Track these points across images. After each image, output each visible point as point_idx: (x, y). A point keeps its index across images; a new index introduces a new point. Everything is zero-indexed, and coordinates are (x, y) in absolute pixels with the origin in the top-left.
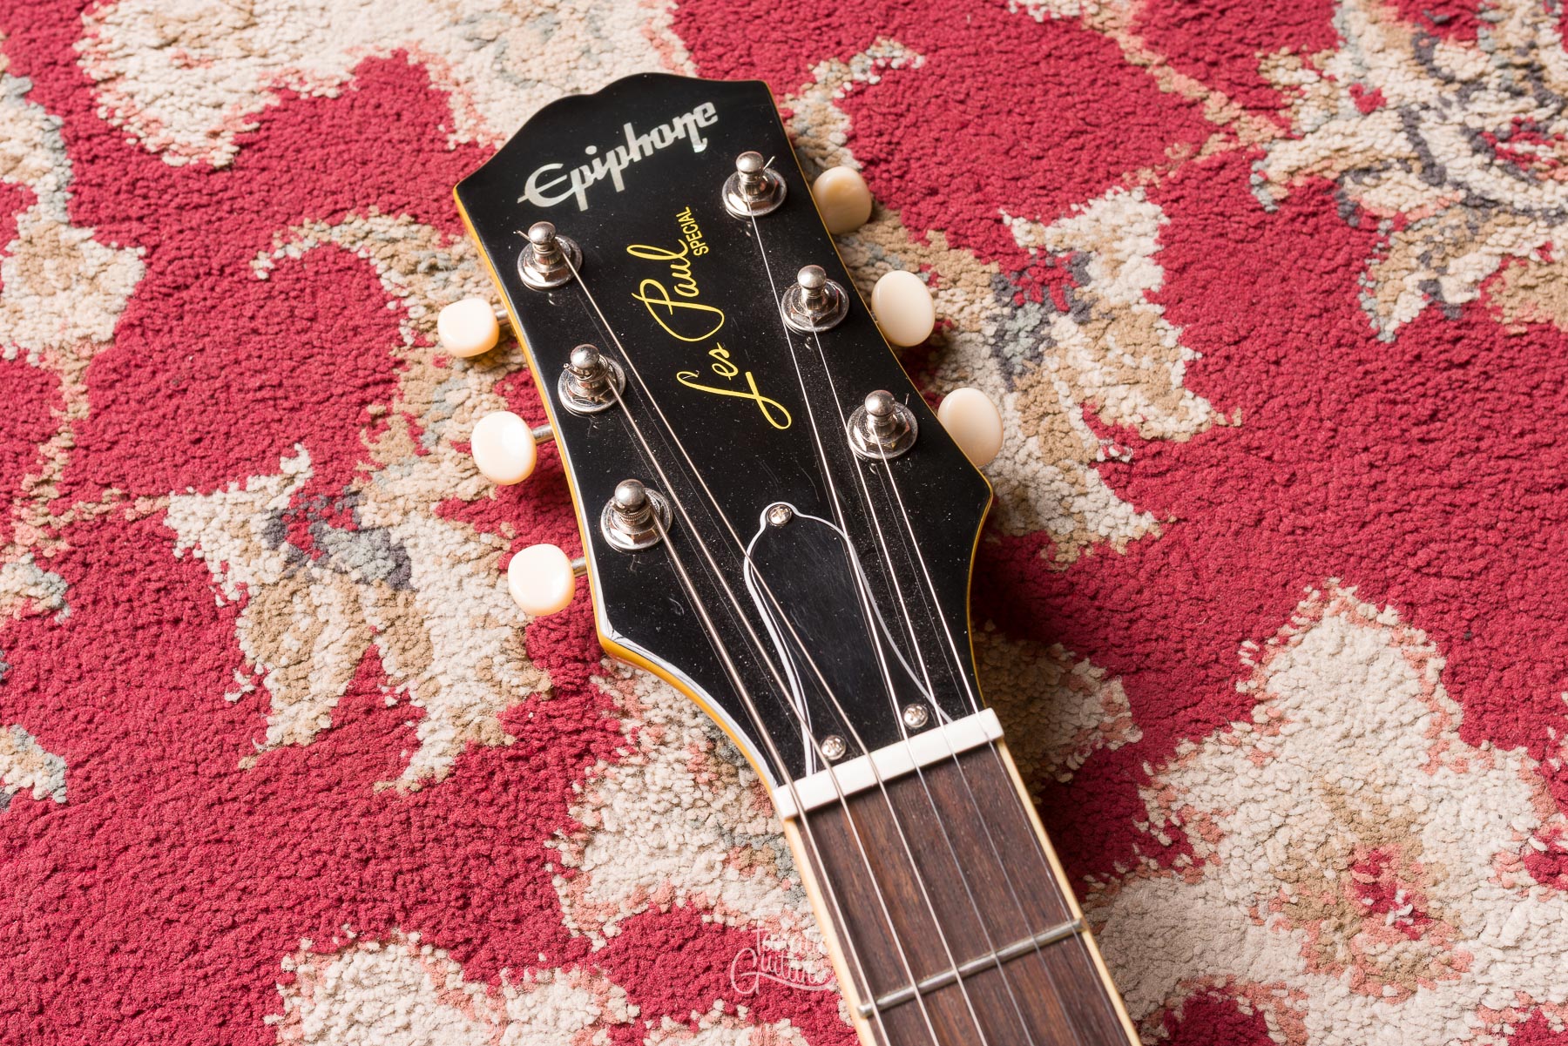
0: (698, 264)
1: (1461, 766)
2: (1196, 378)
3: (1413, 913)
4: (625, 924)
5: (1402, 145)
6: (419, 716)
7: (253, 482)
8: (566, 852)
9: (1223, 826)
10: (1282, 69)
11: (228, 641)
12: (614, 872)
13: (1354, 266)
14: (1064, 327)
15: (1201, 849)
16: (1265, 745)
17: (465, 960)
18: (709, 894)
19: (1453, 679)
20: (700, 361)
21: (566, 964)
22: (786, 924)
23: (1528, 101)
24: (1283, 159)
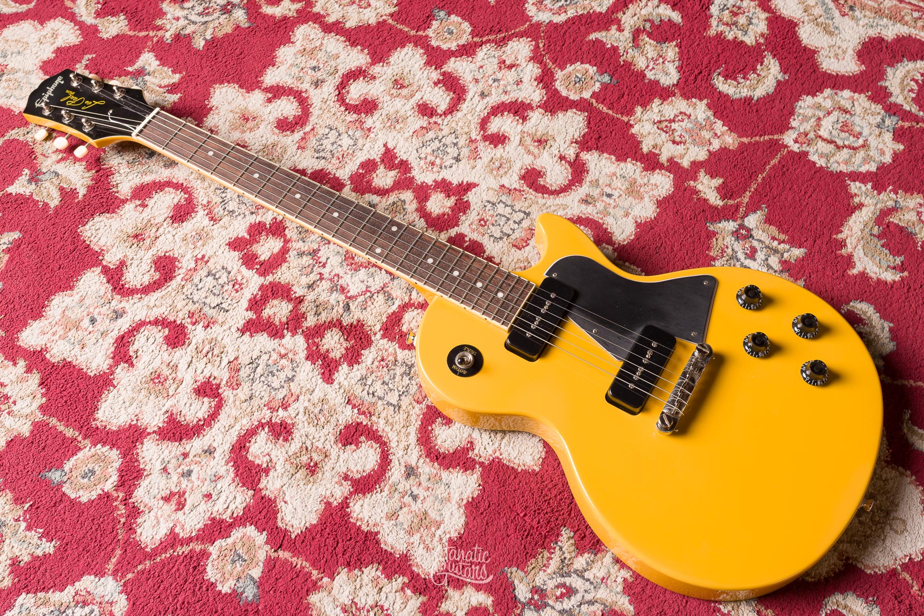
0: (74, 95)
1: (249, 97)
2: (174, 72)
3: (253, 118)
4: (132, 193)
5: (187, 22)
6: (76, 189)
7: (20, 178)
8: (115, 190)
9: (218, 125)
10: (159, 22)
11: (34, 200)
12: (124, 188)
13: (190, 43)
14: (147, 78)
15: (216, 129)
16: (217, 111)
17: (108, 213)
18: (142, 181)
19: (241, 87)
20: (84, 105)
21: (126, 203)
22: (157, 177)
23: (204, 4)
24: (168, 35)
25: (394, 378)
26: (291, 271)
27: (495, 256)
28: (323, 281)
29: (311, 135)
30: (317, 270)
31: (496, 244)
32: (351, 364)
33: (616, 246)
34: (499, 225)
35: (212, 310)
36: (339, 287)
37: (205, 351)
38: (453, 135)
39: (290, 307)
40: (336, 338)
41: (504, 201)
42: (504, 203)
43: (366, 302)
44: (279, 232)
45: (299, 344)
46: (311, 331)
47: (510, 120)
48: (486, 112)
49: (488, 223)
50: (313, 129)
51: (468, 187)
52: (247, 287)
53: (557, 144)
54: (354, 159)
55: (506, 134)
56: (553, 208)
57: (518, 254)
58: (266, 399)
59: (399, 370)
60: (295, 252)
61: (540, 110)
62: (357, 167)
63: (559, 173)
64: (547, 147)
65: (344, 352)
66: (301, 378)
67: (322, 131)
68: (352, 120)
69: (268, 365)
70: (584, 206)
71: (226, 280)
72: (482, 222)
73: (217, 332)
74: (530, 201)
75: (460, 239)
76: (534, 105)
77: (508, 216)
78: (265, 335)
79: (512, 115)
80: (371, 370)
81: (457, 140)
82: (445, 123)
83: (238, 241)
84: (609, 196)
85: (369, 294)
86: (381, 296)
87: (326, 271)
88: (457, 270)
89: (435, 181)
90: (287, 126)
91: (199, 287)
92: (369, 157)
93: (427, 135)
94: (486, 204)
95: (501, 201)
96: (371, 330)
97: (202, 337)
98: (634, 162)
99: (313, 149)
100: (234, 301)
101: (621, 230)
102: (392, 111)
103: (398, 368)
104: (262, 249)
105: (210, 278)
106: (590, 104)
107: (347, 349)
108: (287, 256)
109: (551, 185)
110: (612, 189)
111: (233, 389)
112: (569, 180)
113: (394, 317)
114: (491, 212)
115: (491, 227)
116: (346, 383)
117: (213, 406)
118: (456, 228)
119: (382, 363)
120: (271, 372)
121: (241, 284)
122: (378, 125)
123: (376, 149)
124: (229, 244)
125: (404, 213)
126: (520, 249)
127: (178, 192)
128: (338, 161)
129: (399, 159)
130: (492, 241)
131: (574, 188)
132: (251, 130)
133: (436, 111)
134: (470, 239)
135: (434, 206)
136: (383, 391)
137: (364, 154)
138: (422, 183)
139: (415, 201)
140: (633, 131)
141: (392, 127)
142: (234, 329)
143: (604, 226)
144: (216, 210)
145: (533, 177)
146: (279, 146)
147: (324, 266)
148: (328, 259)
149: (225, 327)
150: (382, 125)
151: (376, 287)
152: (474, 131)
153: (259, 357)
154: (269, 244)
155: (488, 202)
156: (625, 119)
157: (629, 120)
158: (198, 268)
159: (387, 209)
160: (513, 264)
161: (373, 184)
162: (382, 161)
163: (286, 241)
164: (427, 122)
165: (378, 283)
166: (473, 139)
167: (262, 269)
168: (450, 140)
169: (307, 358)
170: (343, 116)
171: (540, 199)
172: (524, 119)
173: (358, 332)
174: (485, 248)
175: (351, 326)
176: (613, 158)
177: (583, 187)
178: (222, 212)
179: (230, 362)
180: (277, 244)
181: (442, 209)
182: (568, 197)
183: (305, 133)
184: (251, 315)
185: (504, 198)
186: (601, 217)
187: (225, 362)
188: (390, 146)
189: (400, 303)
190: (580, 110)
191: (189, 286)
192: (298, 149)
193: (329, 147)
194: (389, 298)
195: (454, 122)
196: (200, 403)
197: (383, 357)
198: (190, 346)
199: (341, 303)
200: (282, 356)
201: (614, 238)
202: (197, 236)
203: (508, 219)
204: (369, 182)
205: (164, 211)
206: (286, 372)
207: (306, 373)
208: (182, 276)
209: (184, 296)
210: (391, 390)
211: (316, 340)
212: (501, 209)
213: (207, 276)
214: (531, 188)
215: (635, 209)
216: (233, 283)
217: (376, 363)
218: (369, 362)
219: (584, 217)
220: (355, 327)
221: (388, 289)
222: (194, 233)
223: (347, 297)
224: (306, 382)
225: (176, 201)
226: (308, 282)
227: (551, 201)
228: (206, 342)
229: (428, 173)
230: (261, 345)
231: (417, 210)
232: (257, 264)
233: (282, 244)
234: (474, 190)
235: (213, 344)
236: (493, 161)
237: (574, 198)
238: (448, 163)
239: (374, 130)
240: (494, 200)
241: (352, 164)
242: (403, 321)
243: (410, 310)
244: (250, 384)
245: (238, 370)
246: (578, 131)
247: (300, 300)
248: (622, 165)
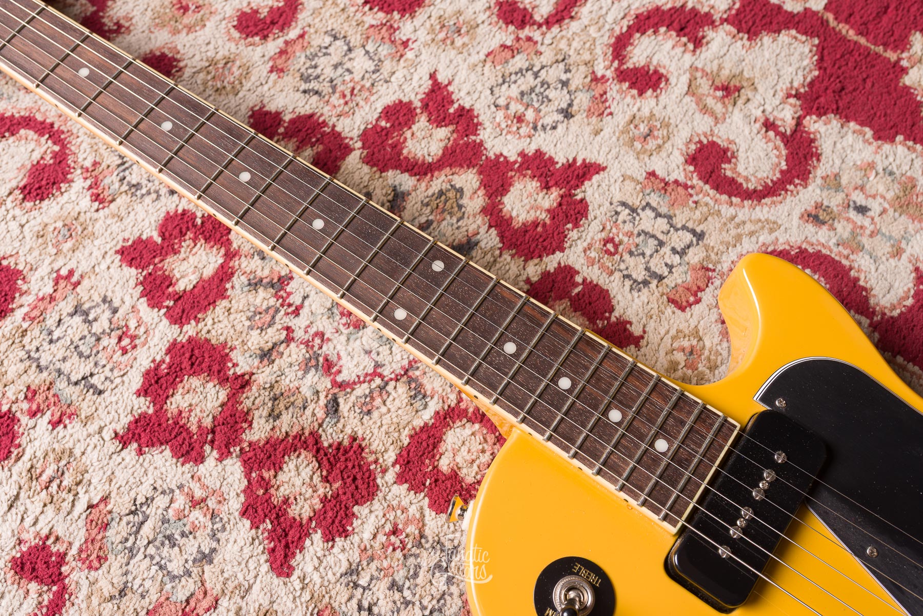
3: (197, 7)
9: (131, 16)
15: (127, 25)
22: (9, 108)
25: (416, 575)
26: (232, 317)
27: (634, 320)
28: (293, 345)
29: (297, 47)
30: (282, 319)
31: (635, 294)
32: (329, 538)
33: (877, 318)
34: (643, 254)
35: (72, 388)
36: (321, 359)
37: (45, 478)
38: (562, 66)
39: (223, 395)
40: (306, 473)
41: (654, 204)
42: (654, 209)
43: (373, 399)
44: (218, 235)
45: (229, 480)
46: (258, 451)
47: (670, 43)
48: (625, 24)
49: (621, 248)
50: (302, 36)
51: (588, 170)
52: (144, 344)
53: (758, 97)
54: (373, 98)
55: (662, 71)
56: (749, 227)
57: (677, 320)
58: (154, 596)
59: (427, 559)
60: (244, 279)
61: (728, 27)
62: (376, 116)
63: (762, 155)
64: (740, 102)
65: (318, 506)
66: (227, 557)
67: (318, 40)
68: (374, 22)
69: (165, 521)
70: (810, 228)
71: (106, 325)
72: (610, 246)
73: (75, 436)
74: (705, 209)
75: (564, 278)
76: (717, 17)
77: (661, 237)
78: (168, 453)
79: (674, 33)
80: (370, 552)
81: (569, 75)
82: (548, 40)
83: (140, 247)
84: (862, 210)
85: (378, 381)
86: (402, 389)
87: (299, 323)
88: (567, 375)
89: (522, 154)
90: (256, 25)
91: (55, 337)
92: (401, 97)
93: (512, 62)
94: (619, 209)
95: (648, 204)
96: (376, 462)
97: (44, 447)
98: (910, 143)
99: (298, 75)
100: (116, 373)
101: (887, 285)
102: (450, 10)
103: (425, 554)
104: (182, 268)
105: (78, 319)
106: (824, 23)
107: (324, 500)
108: (228, 286)
109: (747, 179)
110: (867, 197)
111: (90, 567)
112: (782, 172)
113: (424, 436)
114: (628, 227)
115: (626, 256)
116: (316, 577)
117: (46, 603)
118: (558, 255)
119: (393, 538)
120: (169, 538)
121: (133, 338)
122: (423, 35)
123: (415, 83)
124: (122, 252)
125: (459, 215)
126: (683, 309)
127: (43, 140)
128: (342, 101)
129: (456, 106)
130: (627, 288)
131: (791, 187)
132: (190, 29)
133: (531, 17)
134: (585, 280)
135: (518, 205)
136: (391, 604)
137: (391, 91)
138: (498, 157)
139: (481, 192)
140: (907, 80)
141: (448, 42)
142: (108, 434)
143: (853, 273)
144: (107, 181)
145: (713, 161)
146: (238, 63)
147: (297, 312)
148: (305, 298)
149: (93, 427)
150: (429, 37)
151: (394, 366)
152: (600, 60)
153: (149, 501)
154: (196, 258)
155: (624, 204)
156: (892, 56)
157: (899, 59)
158: (58, 295)
159: (427, 205)
160: (668, 340)
161: (405, 152)
162: (425, 106)
163: (230, 255)
164: (513, 37)
165: (398, 357)
166: (599, 75)
167: (178, 310)
168: (554, 74)
169: (244, 513)
170: (359, 15)
171: (727, 207)
172: (698, 43)
173: (350, 465)
174: (614, 302)
175: (338, 449)
176: (869, 132)
177: (810, 188)
178: (117, 185)
179: (90, 507)
180: (212, 259)
181: (532, 212)
182: (779, 207)
183: (286, 43)
184: (144, 405)
185: (654, 199)
186: (846, 252)
187: (81, 505)
188: (442, 78)
189: (438, 407)
190: (805, 33)
191: (36, 332)
192: (271, 71)
193: (329, 72)
194: (418, 393)
195: (564, 41)
196: (21, 592)
197: (395, 526)
198: (20, 463)
199: (322, 396)
200: (196, 503)
201: (872, 301)
202: (64, 231)
203: (661, 244)
204: (397, 147)
205: (11, 175)
206: (199, 540)
207: (236, 548)
208: (25, 310)
209: (22, 354)
210: (407, 603)
211: (266, 475)
212: (647, 221)
213: (72, 315)
214: (706, 182)
215: (913, 242)
216: (119, 332)
217: (381, 538)
218: (367, 536)
219: (811, 250)
220: (346, 452)
221: (417, 373)
222: (59, 224)
223: (335, 384)
224: (236, 569)
225: (36, 156)
226: (262, 344)
227: (746, 211)
228: (52, 456)
229: (509, 137)
230: (157, 473)
231: (484, 211)
232: (169, 297)
233: (221, 261)
234: (596, 178)
235: (63, 462)
236: (636, 122)
237: (792, 209)
238: (548, 120)
239: (414, 46)
240: (635, 201)
241: (367, 108)
242: (442, 447)
243: (458, 423)
244: (124, 561)
245: (106, 526)
246: (800, 73)
247: (243, 383)
248: (887, 147)
